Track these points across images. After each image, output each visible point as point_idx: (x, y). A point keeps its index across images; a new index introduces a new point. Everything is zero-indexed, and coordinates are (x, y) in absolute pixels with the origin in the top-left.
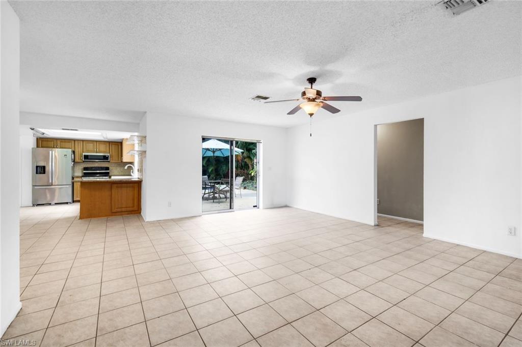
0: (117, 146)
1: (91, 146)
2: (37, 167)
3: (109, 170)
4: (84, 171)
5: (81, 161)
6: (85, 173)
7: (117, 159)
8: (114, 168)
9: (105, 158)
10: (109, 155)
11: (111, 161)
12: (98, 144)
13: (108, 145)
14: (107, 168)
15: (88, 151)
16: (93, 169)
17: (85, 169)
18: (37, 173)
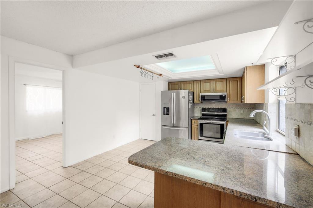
0: (235, 82)
1: (207, 86)
2: (164, 108)
3: (226, 112)
4: (202, 113)
5: (199, 102)
6: (203, 115)
7: (236, 99)
8: (232, 109)
9: (222, 98)
10: (226, 94)
11: (228, 102)
12: (214, 83)
13: (225, 81)
14: (225, 110)
15: (206, 91)
16: (211, 110)
17: (203, 110)
18: (164, 114)
